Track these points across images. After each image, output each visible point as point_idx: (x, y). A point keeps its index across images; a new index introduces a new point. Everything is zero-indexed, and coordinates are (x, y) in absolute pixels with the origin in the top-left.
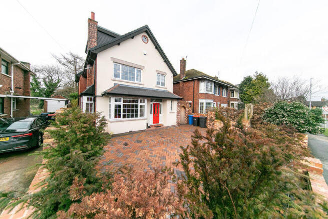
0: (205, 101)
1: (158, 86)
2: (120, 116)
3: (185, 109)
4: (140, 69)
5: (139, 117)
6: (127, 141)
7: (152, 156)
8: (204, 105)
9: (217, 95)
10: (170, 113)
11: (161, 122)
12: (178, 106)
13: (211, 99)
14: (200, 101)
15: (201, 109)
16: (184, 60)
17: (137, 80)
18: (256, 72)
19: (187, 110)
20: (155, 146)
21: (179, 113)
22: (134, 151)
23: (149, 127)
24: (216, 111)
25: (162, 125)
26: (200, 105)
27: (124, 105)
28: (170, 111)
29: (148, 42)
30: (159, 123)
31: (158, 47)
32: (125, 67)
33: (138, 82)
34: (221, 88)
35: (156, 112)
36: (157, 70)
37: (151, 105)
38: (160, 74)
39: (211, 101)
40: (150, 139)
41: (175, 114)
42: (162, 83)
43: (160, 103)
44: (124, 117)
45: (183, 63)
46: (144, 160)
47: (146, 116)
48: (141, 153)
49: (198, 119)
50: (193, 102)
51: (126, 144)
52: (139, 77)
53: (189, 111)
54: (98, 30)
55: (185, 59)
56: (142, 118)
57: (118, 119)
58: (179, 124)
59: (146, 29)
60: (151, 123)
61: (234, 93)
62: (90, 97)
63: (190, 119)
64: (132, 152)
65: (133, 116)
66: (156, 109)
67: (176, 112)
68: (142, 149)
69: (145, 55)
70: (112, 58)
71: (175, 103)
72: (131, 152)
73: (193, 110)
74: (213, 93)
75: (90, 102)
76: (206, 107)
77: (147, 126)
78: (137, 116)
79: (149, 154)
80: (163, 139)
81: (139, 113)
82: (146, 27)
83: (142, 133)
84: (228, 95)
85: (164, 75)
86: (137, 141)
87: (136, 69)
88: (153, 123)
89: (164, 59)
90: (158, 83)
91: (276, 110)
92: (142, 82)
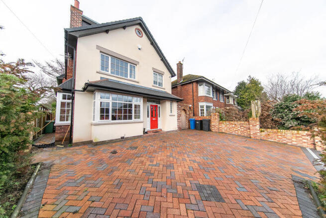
0: (205, 104)
1: (155, 85)
2: (107, 117)
3: (186, 113)
4: (134, 64)
5: (133, 119)
6: (117, 149)
7: (153, 165)
8: (205, 108)
9: (215, 99)
10: (170, 116)
11: (160, 127)
12: (178, 109)
13: (210, 102)
14: (200, 104)
15: (201, 113)
16: (180, 63)
17: (130, 77)
18: (250, 76)
19: (188, 113)
20: (155, 151)
21: (179, 116)
22: (125, 160)
23: (146, 133)
24: (219, 112)
25: (161, 130)
26: (200, 108)
27: (113, 103)
28: (170, 114)
29: (142, 36)
30: (157, 128)
31: (153, 43)
32: (115, 60)
33: (132, 79)
34: (218, 93)
35: (154, 115)
36: (153, 68)
37: (148, 107)
38: (156, 72)
39: (211, 105)
40: (148, 144)
41: (176, 118)
42: (159, 83)
43: (159, 105)
44: (114, 118)
45: (180, 66)
46: (141, 171)
47: (142, 119)
48: (135, 163)
49: (201, 122)
50: (193, 105)
51: (115, 152)
52: (133, 74)
53: (190, 114)
54: (83, 20)
55: (182, 62)
56: (137, 120)
57: (105, 121)
58: (180, 129)
59: (139, 22)
60: (148, 128)
61: (229, 98)
62: (67, 94)
63: (192, 123)
64: (123, 161)
65: (125, 118)
66: (154, 113)
67: (176, 115)
68: (137, 157)
69: (139, 49)
70: (98, 47)
71: (175, 105)
72: (120, 161)
73: (194, 114)
74: (211, 96)
75: (67, 101)
76: (207, 110)
77: (144, 131)
78: (130, 118)
79: (148, 163)
80: (165, 144)
81: (133, 114)
82: (140, 19)
83: (138, 139)
84: (224, 100)
85: (161, 74)
86: (131, 147)
87: (129, 64)
88: (151, 128)
89: (160, 56)
90: (155, 82)
91: (288, 103)
92: (136, 80)
